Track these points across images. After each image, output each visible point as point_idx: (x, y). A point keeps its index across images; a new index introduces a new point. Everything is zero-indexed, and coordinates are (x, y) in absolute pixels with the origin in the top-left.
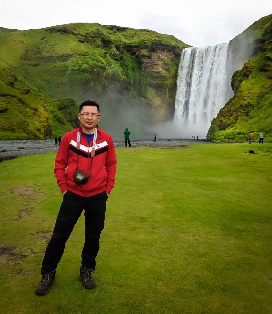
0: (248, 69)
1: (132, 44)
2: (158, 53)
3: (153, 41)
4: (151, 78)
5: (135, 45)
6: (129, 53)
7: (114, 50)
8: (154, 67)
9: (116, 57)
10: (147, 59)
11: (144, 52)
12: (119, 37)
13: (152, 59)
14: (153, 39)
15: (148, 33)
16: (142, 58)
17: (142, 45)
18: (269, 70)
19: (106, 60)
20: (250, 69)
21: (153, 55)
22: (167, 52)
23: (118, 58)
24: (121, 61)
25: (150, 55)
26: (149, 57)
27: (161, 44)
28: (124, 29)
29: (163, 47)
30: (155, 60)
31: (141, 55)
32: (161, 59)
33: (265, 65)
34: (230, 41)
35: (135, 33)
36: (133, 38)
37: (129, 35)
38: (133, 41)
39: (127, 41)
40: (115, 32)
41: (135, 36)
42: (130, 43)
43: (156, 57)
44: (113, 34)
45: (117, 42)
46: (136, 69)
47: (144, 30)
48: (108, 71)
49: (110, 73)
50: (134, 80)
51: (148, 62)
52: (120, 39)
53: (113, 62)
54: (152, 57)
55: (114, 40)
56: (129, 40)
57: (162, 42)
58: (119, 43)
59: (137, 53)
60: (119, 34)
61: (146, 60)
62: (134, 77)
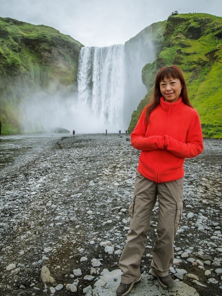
0: (162, 62)
1: (30, 37)
2: (58, 48)
3: (52, 36)
4: (52, 73)
5: (34, 38)
6: (28, 47)
7: (12, 41)
8: (55, 62)
9: (14, 48)
10: (48, 53)
11: (43, 46)
12: (17, 30)
13: (53, 53)
14: (53, 34)
15: (47, 28)
16: (42, 52)
17: (42, 39)
18: (182, 63)
19: (3, 49)
20: (163, 61)
21: (53, 50)
22: (67, 48)
23: (17, 49)
24: (20, 54)
25: (51, 49)
26: (50, 51)
27: (61, 40)
28: (21, 23)
29: (63, 43)
30: (55, 55)
31: (41, 49)
32: (61, 54)
33: (179, 58)
34: (126, 43)
35: (33, 28)
36: (31, 32)
37: (27, 29)
38: (31, 35)
39: (25, 35)
40: (12, 25)
41: (34, 30)
42: (29, 37)
43: (56, 52)
44: (10, 27)
45: (15, 35)
46: (37, 63)
47: (42, 26)
48: (6, 60)
49: (9, 63)
50: (35, 74)
51: (48, 56)
52: (18, 31)
53: (12, 53)
54: (53, 51)
55: (11, 32)
56: (27, 33)
57: (62, 38)
58: (17, 35)
59: (37, 47)
60: (16, 27)
61: (46, 54)
62: (34, 71)
